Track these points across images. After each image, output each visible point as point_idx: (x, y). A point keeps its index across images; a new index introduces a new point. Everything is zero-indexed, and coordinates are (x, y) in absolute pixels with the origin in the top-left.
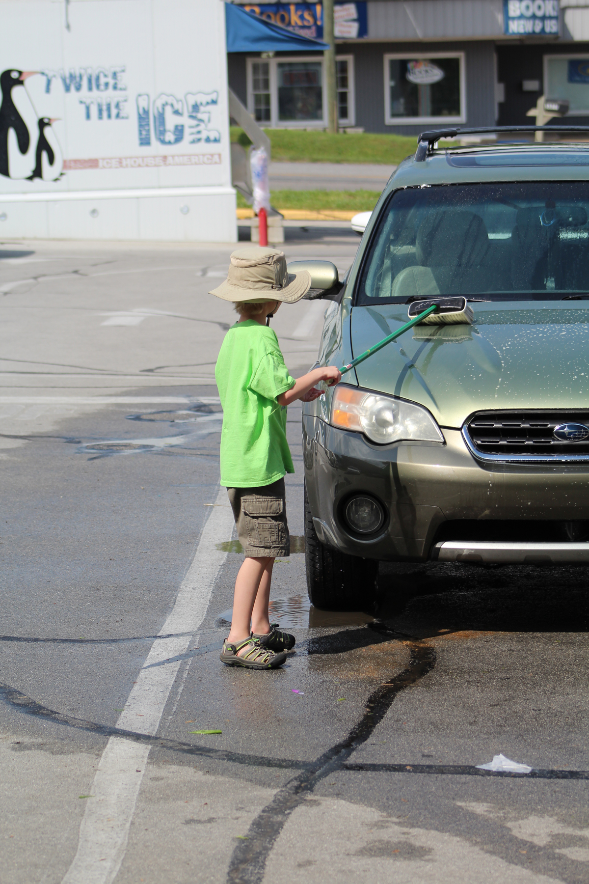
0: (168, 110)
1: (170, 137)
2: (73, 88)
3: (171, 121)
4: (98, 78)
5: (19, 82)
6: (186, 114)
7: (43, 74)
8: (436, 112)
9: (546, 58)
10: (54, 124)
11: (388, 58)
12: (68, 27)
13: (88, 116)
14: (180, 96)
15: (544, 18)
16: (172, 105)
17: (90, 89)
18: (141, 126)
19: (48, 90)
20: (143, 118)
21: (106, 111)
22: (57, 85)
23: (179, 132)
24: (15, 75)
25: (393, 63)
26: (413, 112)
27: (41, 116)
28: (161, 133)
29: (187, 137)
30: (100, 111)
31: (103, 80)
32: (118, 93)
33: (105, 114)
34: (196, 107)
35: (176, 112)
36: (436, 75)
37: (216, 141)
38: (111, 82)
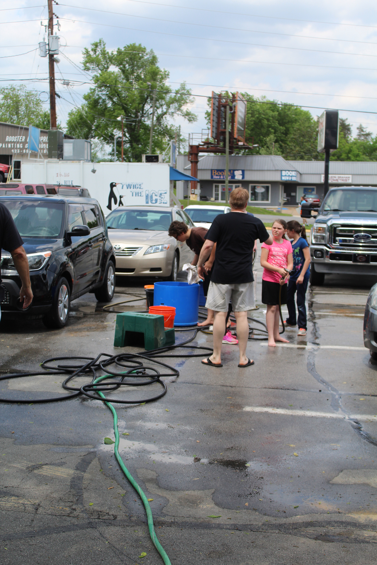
0: (154, 195)
1: (154, 202)
2: (129, 188)
3: (154, 198)
4: (135, 186)
5: (115, 186)
6: (158, 196)
7: (121, 184)
8: (263, 200)
9: (298, 187)
10: (124, 197)
11: (250, 185)
12: (128, 172)
13: (133, 196)
14: (157, 191)
15: (292, 176)
16: (155, 193)
17: (133, 188)
18: (146, 198)
19: (122, 188)
20: (147, 197)
21: (137, 194)
22: (125, 187)
23: (156, 200)
24: (114, 184)
25: (252, 186)
26: (255, 199)
27: (120, 195)
28: (152, 200)
29: (158, 202)
30: (136, 194)
31: (137, 186)
32: (141, 190)
33: (137, 195)
34: (161, 194)
35: (156, 195)
36: (263, 190)
37: (166, 203)
38: (139, 187)
